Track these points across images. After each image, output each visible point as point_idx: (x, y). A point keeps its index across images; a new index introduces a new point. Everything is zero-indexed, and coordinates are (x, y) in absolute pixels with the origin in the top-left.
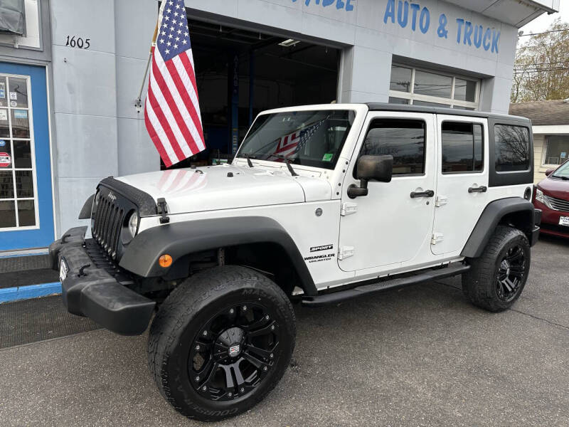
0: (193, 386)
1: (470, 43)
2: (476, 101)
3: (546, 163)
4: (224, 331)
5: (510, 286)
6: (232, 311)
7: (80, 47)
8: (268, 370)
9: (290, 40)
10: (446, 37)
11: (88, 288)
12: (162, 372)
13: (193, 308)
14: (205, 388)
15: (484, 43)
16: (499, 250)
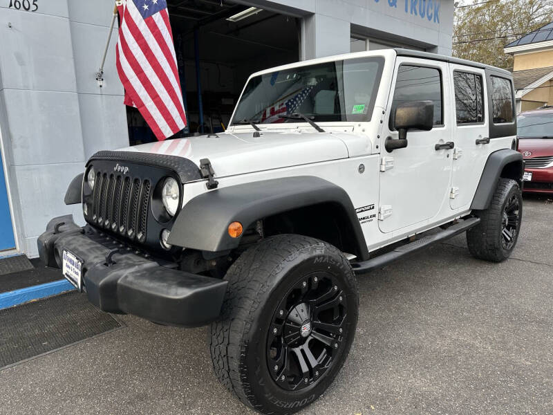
0: (272, 377)
1: (416, 14)
4: (292, 309)
5: (509, 236)
6: (305, 284)
7: (27, 10)
8: (338, 347)
9: (253, 8)
10: (396, 6)
11: (126, 277)
12: (240, 366)
13: (268, 284)
14: (283, 378)
15: (428, 14)
16: (503, 200)
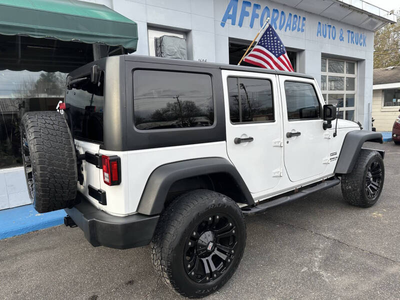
1: (353, 43)
2: (356, 73)
3: (385, 106)
10: (343, 41)
15: (360, 42)
